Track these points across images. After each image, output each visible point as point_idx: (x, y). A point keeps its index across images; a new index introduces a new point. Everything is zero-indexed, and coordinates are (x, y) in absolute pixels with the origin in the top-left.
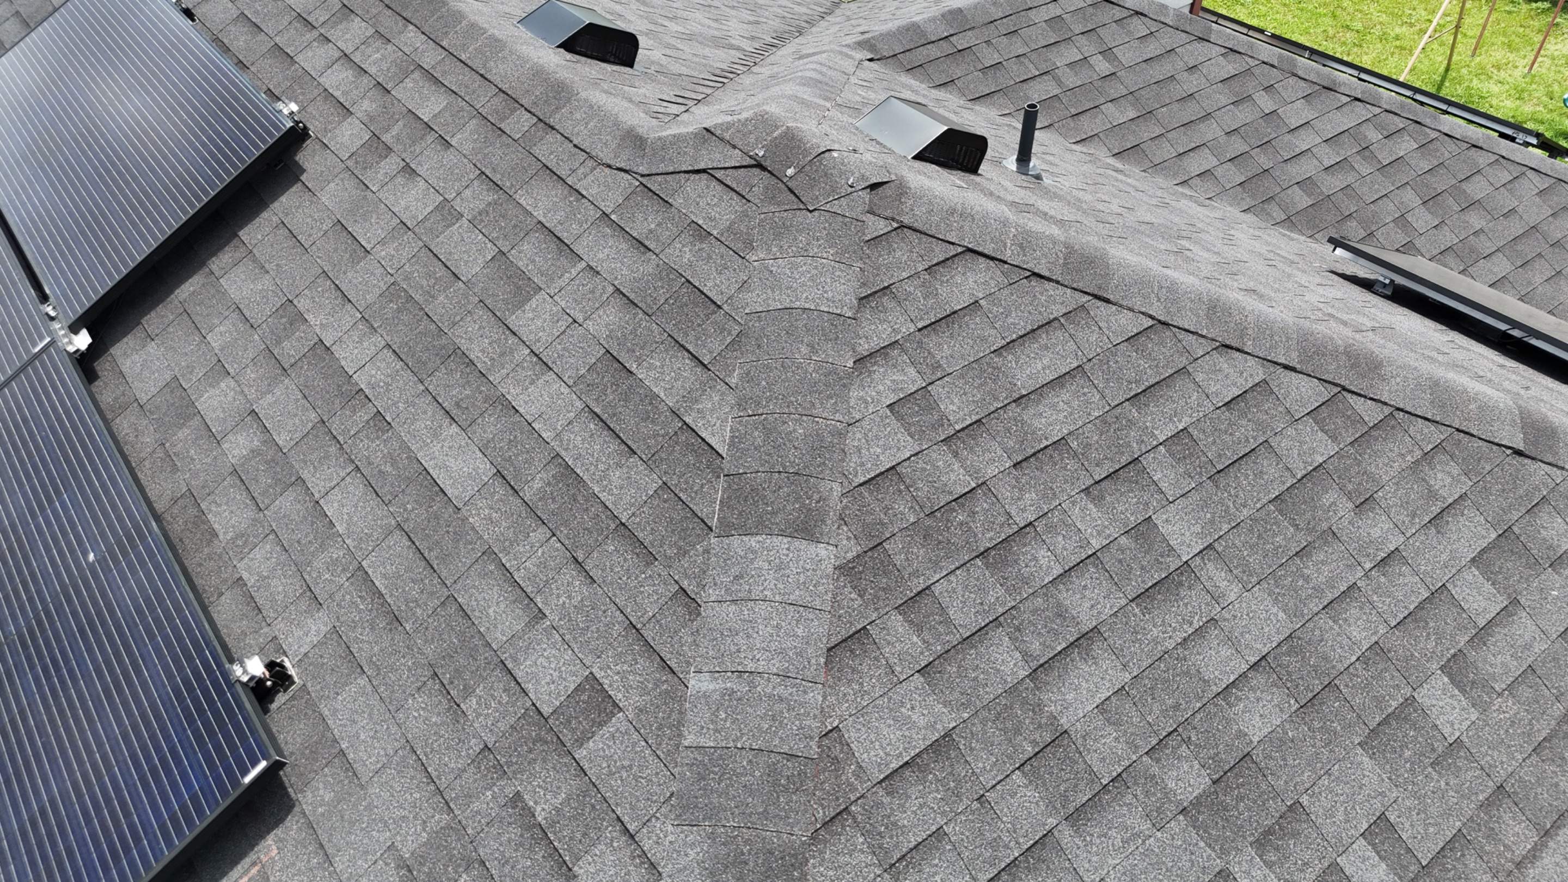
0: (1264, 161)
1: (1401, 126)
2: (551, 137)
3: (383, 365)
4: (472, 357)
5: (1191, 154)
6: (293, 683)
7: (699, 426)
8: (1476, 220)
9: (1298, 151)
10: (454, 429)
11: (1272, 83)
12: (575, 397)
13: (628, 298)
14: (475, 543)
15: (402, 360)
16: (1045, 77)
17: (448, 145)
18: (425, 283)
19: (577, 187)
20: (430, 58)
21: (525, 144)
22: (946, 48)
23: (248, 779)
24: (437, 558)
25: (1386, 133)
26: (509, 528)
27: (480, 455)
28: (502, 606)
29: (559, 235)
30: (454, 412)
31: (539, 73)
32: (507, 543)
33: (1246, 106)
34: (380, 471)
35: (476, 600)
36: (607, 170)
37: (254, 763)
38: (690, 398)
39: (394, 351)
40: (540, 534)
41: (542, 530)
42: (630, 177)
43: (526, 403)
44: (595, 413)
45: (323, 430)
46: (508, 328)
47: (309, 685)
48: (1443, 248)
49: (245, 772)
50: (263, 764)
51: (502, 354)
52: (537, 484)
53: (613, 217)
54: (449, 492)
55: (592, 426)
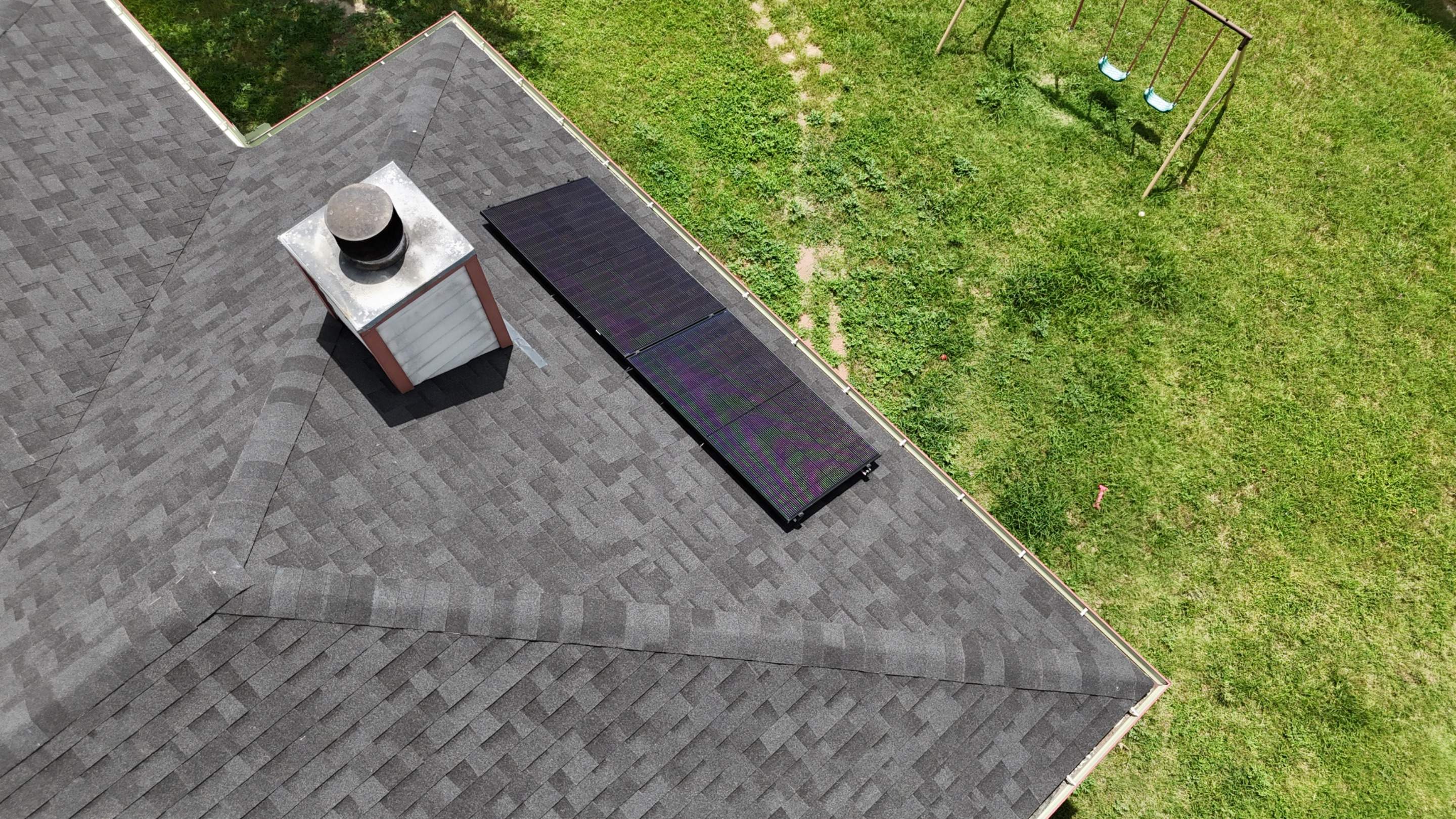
0: (411, 760)
1: (579, 656)
5: (329, 783)
8: (639, 747)
9: (454, 732)
11: (436, 654)
16: (161, 753)
22: (40, 762)
25: (558, 673)
33: (403, 695)
48: (598, 792)
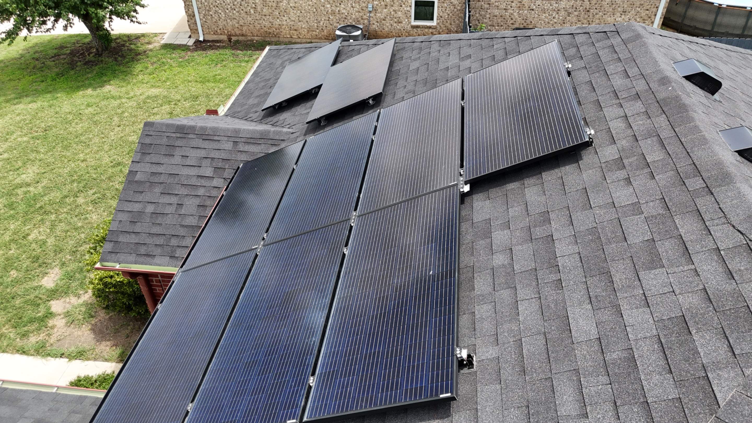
2: (709, 197)
3: (573, 260)
4: (614, 279)
6: (473, 368)
7: (714, 383)
10: (589, 307)
12: (654, 327)
13: (709, 296)
14: (573, 363)
15: (582, 263)
17: (653, 177)
18: (609, 235)
19: (710, 228)
20: (666, 133)
21: (694, 195)
23: (442, 396)
24: (554, 358)
26: (591, 366)
27: (595, 325)
28: (571, 399)
29: (688, 247)
30: (593, 299)
31: (719, 164)
32: (587, 373)
34: (548, 305)
35: (561, 388)
36: (731, 228)
37: (447, 392)
38: (717, 365)
39: (580, 257)
40: (604, 379)
41: (606, 377)
42: (742, 237)
43: (628, 315)
44: (661, 342)
45: (534, 273)
46: (638, 276)
47: (478, 373)
49: (442, 393)
50: (449, 395)
51: (629, 286)
52: (614, 356)
53: (722, 252)
54: (573, 333)
55: (656, 346)
